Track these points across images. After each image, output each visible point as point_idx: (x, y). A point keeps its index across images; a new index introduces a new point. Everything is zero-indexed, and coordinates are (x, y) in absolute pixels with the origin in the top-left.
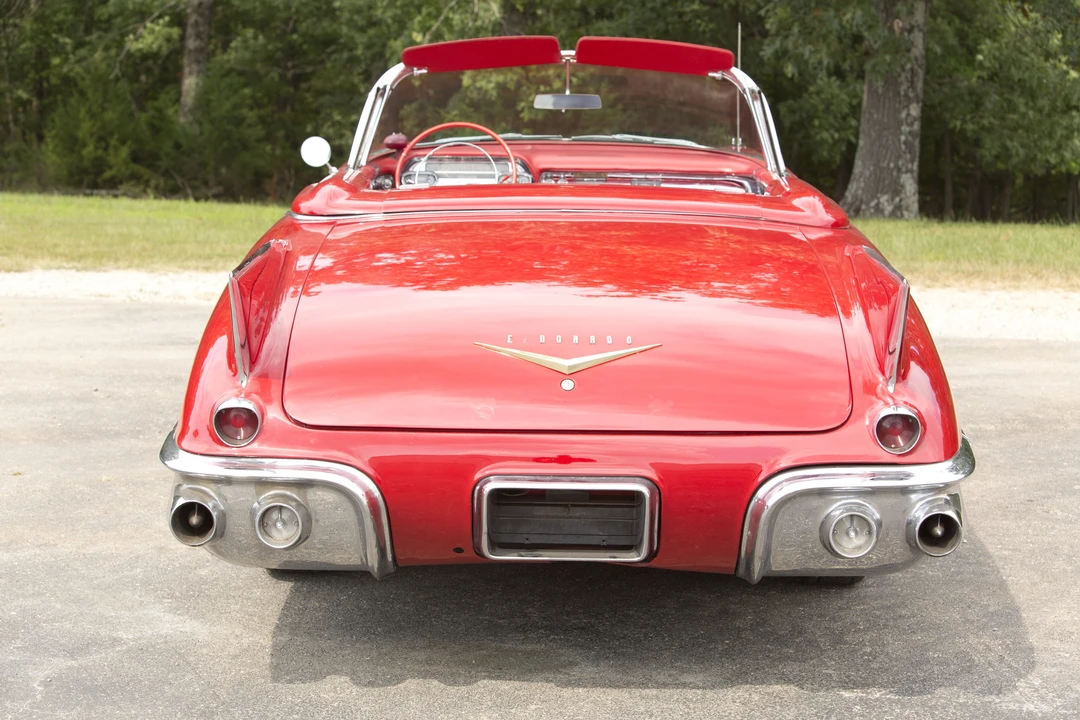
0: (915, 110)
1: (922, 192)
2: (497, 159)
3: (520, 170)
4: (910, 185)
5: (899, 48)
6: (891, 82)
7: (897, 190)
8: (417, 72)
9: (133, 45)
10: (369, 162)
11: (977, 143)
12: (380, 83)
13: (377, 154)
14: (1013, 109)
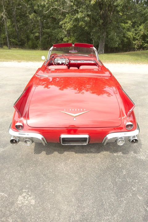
0: (104, 43)
1: (105, 51)
2: (65, 58)
3: (68, 60)
4: (103, 50)
5: (103, 37)
6: (102, 41)
7: (102, 51)
8: (55, 48)
9: (35, 35)
10: (50, 59)
11: (108, 45)
12: (50, 50)
13: (51, 58)
14: (111, 42)
